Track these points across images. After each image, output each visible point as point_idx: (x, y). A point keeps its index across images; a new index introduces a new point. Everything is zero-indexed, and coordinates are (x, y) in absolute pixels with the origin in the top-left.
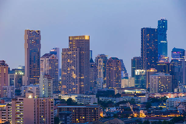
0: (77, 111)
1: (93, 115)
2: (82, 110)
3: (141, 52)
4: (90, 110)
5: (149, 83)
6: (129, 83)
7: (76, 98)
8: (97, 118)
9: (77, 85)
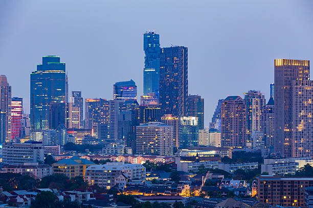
0: (296, 186)
1: (269, 194)
2: (287, 185)
3: (187, 84)
4: (274, 188)
5: (174, 140)
6: (207, 139)
7: (297, 164)
8: (261, 194)
9: (296, 142)
